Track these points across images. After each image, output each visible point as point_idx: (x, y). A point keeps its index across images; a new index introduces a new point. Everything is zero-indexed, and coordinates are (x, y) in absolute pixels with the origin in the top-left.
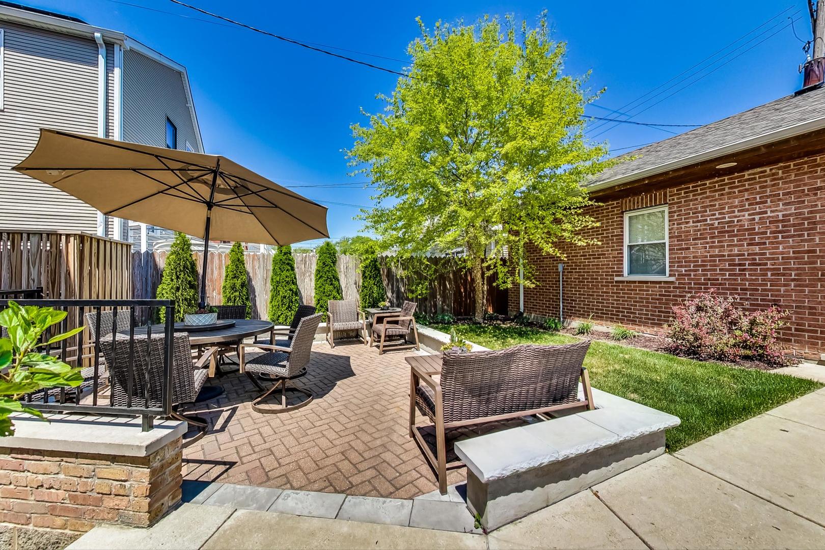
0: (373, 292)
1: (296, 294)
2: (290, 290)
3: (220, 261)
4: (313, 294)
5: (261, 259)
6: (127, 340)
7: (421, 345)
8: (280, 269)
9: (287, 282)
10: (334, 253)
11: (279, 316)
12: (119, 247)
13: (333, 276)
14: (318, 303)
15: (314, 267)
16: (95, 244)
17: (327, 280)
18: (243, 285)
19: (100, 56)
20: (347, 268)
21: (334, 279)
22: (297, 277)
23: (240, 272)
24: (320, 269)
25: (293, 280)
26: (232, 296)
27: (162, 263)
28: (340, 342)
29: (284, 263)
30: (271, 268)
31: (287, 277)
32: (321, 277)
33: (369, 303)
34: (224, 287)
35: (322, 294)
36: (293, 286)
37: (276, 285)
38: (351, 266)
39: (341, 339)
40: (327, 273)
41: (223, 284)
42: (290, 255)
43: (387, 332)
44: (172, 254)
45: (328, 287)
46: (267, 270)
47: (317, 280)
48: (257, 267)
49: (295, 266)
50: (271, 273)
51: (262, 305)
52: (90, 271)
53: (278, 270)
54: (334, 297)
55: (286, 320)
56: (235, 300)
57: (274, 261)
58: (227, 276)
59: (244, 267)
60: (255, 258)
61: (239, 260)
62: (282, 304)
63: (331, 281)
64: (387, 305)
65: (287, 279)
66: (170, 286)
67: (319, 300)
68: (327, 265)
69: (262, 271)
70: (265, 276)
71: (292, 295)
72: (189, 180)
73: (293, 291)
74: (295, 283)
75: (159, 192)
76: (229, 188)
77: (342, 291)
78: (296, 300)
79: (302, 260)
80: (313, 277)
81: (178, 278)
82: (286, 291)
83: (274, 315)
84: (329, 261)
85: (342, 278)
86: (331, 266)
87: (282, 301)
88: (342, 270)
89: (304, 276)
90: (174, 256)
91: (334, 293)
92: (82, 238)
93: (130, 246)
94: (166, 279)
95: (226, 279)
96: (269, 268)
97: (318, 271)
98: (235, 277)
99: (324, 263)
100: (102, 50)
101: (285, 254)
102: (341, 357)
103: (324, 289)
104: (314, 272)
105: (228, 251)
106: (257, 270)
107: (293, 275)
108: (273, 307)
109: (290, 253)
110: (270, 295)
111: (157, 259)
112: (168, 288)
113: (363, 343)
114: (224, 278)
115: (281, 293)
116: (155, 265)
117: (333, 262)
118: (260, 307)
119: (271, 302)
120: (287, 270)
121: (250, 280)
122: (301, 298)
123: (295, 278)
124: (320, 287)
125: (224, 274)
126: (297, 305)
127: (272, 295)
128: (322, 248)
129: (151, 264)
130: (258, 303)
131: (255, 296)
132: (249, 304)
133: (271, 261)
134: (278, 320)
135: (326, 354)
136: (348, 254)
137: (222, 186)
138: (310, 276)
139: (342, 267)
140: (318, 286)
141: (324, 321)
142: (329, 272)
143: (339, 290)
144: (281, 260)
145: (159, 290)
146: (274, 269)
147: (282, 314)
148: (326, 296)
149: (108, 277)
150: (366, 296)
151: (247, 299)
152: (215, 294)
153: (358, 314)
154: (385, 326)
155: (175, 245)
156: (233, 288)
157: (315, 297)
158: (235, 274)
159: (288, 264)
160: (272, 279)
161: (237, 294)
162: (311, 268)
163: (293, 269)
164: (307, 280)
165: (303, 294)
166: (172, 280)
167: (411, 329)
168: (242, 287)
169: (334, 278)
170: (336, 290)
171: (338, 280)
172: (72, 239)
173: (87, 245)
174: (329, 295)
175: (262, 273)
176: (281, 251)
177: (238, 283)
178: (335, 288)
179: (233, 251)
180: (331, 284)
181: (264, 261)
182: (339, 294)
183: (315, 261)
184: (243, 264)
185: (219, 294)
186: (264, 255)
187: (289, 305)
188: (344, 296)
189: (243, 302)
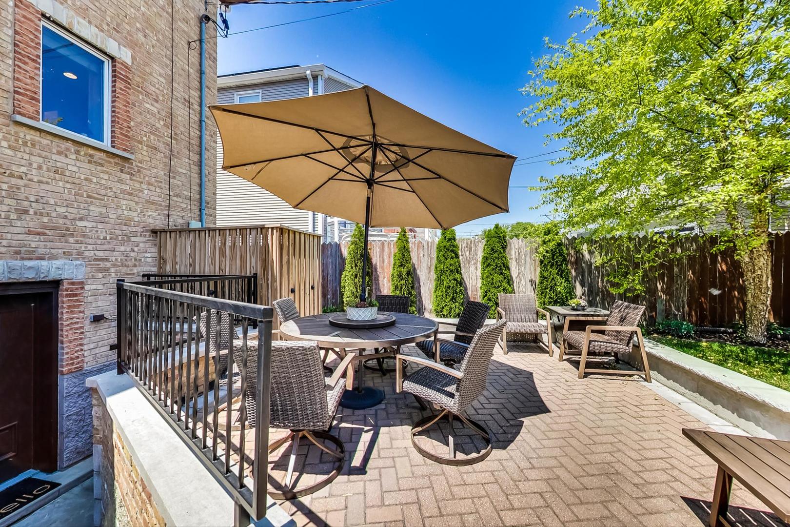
0: (555, 284)
1: (461, 284)
2: (455, 279)
3: (390, 249)
4: (479, 285)
5: (426, 247)
6: (254, 347)
7: (654, 374)
8: (444, 256)
9: (452, 271)
10: (504, 237)
11: (443, 308)
12: (311, 238)
13: (503, 263)
14: (486, 296)
15: (480, 254)
16: (291, 235)
17: (495, 269)
18: (408, 273)
19: (310, 89)
20: (519, 254)
21: (503, 268)
22: (462, 265)
23: (406, 261)
24: (488, 255)
25: (457, 269)
26: (399, 284)
27: (345, 252)
28: (513, 346)
29: (448, 250)
30: (434, 255)
31: (451, 265)
32: (489, 265)
33: (550, 298)
34: (393, 275)
35: (490, 285)
36: (457, 276)
37: (441, 274)
38: (524, 252)
39: (514, 341)
40: (496, 260)
41: (391, 272)
42: (455, 241)
43: (591, 346)
44: (352, 244)
45: (497, 278)
46: (431, 258)
47: (484, 269)
48: (421, 255)
49: (460, 253)
50: (435, 261)
51: (427, 294)
52: (289, 259)
53: (442, 258)
54: (504, 289)
55: (450, 313)
56: (401, 288)
57: (437, 248)
58: (394, 264)
59: (410, 255)
60: (420, 245)
61: (405, 247)
62: (446, 295)
63: (501, 269)
64: (583, 304)
65: (451, 268)
66: (351, 273)
67: (486, 292)
68: (496, 252)
69: (426, 259)
70: (429, 264)
71: (457, 286)
72: (353, 160)
73: (457, 281)
74: (459, 272)
75: (329, 179)
76: (389, 163)
77: (513, 282)
78: (460, 291)
79: (467, 247)
80: (479, 265)
81: (356, 265)
82: (450, 281)
83: (438, 306)
84: (498, 246)
85: (513, 266)
86: (501, 252)
87: (446, 291)
88: (513, 256)
89: (469, 264)
90: (353, 246)
91: (505, 284)
92: (281, 230)
93: (320, 237)
94: (348, 267)
95: (394, 267)
96: (432, 256)
97: (485, 258)
98: (401, 265)
99: (492, 249)
100: (311, 84)
101: (449, 240)
102: (520, 372)
103: (493, 279)
104: (480, 258)
105: (395, 239)
106: (422, 257)
107: (457, 264)
108: (437, 297)
109: (454, 239)
110: (434, 284)
111: (343, 249)
112: (349, 274)
113: (548, 352)
114: (392, 266)
115: (445, 282)
116: (342, 254)
117: (503, 248)
118: (425, 298)
119: (435, 292)
120: (452, 258)
121: (415, 269)
122: (466, 289)
123: (460, 267)
124: (488, 277)
125: (392, 262)
126: (462, 297)
127: (437, 285)
128: (489, 231)
129: (338, 253)
130: (422, 292)
131: (420, 286)
132: (414, 293)
133: (435, 248)
134: (442, 311)
135: (498, 362)
136: (521, 237)
137: (383, 163)
138: (475, 264)
139: (513, 252)
140: (485, 275)
141: (492, 316)
142: (498, 259)
143: (509, 281)
144: (445, 247)
145: (343, 276)
146: (438, 256)
147: (446, 305)
148: (495, 287)
149: (303, 265)
150: (546, 288)
151: (412, 287)
152: (385, 282)
153: (537, 312)
154: (588, 336)
155: (354, 236)
156: (400, 276)
157: (481, 288)
158: (401, 262)
159: (452, 251)
160: (436, 268)
161: (403, 282)
162: (477, 255)
163: (457, 256)
164: (472, 268)
165: (468, 284)
166: (352, 268)
167: (634, 345)
168: (408, 276)
169: (504, 266)
170: (506, 280)
171: (509, 269)
172: (275, 231)
173: (286, 236)
174: (499, 287)
175: (426, 262)
176: (445, 237)
177: (404, 271)
178: (505, 278)
179: (399, 239)
180: (501, 274)
181: (428, 248)
182: (510, 286)
183: (481, 246)
184: (409, 252)
185: (389, 281)
186: (428, 242)
187: (453, 297)
188: (515, 288)
189: (408, 290)
